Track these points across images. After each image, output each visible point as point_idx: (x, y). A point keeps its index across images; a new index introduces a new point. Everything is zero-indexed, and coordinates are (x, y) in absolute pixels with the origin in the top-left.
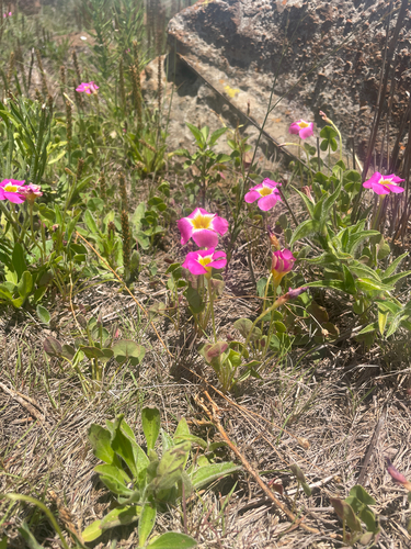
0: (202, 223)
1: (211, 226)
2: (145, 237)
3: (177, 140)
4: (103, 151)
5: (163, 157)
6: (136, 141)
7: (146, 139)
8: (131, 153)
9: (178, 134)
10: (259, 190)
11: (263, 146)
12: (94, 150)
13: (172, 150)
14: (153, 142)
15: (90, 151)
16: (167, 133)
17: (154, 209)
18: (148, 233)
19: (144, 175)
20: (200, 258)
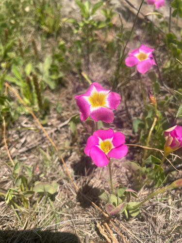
0: (98, 100)
1: (107, 104)
2: (52, 80)
3: (68, 10)
4: (22, 20)
5: (59, 22)
6: (42, 12)
7: (48, 11)
8: (39, 21)
9: (68, 6)
10: (137, 55)
11: (123, 12)
12: (15, 21)
13: (65, 16)
14: (52, 13)
15: (13, 22)
16: (61, 6)
17: (56, 62)
18: (54, 77)
19: (49, 35)
20: (101, 141)
